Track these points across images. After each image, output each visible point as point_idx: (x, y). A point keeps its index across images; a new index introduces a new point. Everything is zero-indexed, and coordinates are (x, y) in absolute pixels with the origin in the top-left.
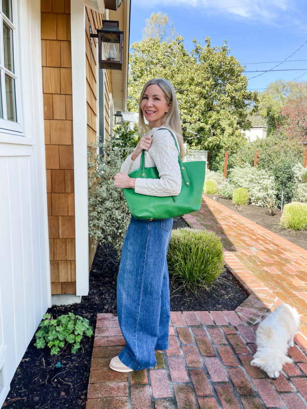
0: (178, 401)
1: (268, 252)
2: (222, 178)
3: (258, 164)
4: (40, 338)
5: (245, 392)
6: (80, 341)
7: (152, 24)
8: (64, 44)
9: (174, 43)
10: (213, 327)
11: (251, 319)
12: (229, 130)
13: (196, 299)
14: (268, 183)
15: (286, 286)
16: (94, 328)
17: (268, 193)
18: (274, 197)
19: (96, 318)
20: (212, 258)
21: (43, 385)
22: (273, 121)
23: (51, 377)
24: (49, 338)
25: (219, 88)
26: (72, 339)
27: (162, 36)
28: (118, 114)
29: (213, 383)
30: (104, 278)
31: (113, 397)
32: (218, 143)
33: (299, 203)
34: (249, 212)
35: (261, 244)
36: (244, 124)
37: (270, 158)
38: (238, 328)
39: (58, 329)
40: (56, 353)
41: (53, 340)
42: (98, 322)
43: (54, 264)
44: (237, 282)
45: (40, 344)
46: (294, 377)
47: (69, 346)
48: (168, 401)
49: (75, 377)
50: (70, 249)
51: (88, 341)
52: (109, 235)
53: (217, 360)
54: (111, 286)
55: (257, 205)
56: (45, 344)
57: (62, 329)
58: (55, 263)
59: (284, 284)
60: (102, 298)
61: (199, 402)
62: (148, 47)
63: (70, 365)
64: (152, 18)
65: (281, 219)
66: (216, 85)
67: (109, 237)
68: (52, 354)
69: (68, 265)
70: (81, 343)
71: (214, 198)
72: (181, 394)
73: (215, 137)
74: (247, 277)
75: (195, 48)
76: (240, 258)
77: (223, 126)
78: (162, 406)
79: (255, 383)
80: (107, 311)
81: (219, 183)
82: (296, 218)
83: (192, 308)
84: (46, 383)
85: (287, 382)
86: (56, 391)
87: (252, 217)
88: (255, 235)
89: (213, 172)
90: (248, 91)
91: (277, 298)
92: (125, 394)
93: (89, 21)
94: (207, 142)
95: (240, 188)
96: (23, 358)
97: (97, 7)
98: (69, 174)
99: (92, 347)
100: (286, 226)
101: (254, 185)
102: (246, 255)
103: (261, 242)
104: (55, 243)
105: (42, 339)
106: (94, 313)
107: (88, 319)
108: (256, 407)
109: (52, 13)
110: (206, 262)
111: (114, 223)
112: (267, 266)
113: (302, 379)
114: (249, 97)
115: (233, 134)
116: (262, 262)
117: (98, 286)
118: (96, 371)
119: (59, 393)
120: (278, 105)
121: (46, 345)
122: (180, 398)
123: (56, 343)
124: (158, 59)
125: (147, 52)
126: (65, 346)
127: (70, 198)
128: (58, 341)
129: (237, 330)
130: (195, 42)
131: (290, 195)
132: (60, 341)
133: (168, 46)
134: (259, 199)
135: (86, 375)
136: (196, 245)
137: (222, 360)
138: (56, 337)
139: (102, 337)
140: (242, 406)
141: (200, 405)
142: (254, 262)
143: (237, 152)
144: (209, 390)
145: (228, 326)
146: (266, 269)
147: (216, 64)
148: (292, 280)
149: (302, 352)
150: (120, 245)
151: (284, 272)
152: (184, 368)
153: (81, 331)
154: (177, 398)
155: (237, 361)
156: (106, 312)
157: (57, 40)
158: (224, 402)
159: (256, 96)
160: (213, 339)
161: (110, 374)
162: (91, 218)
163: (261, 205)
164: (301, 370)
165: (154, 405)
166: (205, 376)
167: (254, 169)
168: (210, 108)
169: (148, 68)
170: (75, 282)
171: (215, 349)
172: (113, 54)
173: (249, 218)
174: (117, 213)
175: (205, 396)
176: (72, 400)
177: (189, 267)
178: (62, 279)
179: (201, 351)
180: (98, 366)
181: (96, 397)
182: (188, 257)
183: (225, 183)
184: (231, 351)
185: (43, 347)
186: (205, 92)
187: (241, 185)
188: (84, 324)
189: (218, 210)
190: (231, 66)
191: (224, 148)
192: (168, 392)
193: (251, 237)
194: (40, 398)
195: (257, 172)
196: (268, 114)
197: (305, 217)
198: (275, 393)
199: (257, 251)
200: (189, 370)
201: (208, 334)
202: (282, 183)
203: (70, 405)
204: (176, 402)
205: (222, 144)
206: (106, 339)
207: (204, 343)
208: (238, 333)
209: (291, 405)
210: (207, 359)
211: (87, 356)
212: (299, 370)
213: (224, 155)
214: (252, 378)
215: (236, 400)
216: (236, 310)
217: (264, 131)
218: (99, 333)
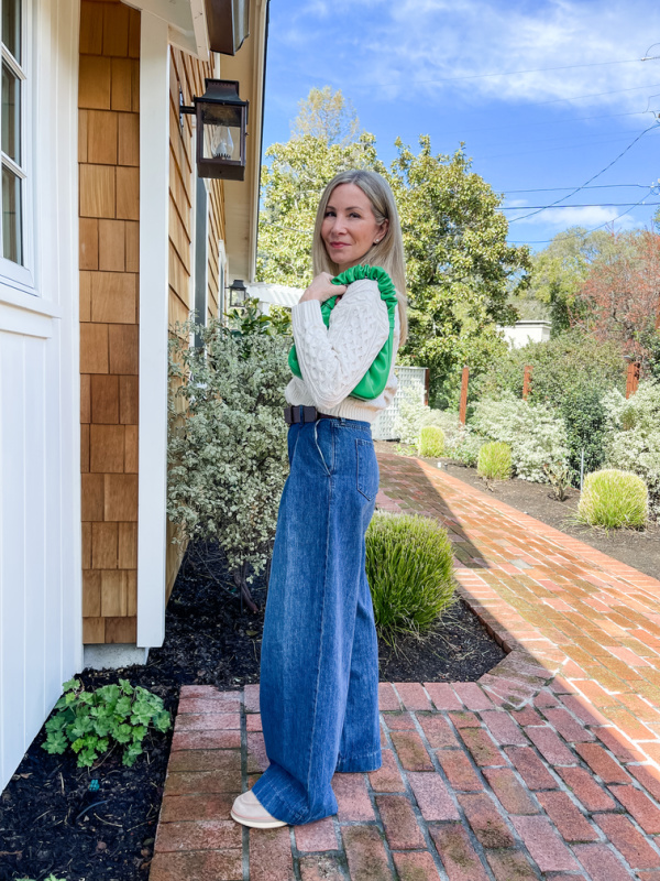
0: (350, 857)
1: (551, 570)
2: (455, 424)
3: (532, 394)
4: (56, 731)
5: (495, 841)
6: (141, 739)
7: (310, 111)
8: (126, 120)
9: (355, 146)
10: (431, 712)
11: (512, 699)
12: (469, 325)
13: (395, 660)
14: (552, 432)
15: (588, 635)
16: (175, 714)
17: (553, 453)
18: (565, 461)
19: (179, 694)
20: (430, 572)
21: (59, 827)
22: (563, 311)
23: (77, 811)
24: (75, 731)
25: (449, 238)
26: (125, 735)
27: (331, 134)
28: (238, 286)
29: (427, 824)
30: (198, 616)
31: (210, 848)
32: (447, 350)
33: (615, 470)
34: (512, 493)
35: (536, 555)
36: (502, 313)
37: (555, 381)
38: (482, 715)
39: (94, 712)
40: (90, 765)
41: (84, 737)
42: (182, 702)
43: (91, 577)
44: (483, 628)
45: (54, 746)
46: (601, 812)
47: (118, 749)
48: (330, 857)
49: (129, 811)
50: (126, 544)
51: (160, 742)
52: (209, 518)
53: (436, 778)
54: (213, 632)
55: (529, 479)
56: (66, 745)
57: (104, 713)
58: (93, 575)
59: (584, 631)
60: (192, 656)
61: (396, 859)
62: (302, 152)
63: (119, 788)
64: (312, 99)
65: (579, 505)
66: (443, 232)
67: (210, 521)
68: (79, 765)
69: (120, 580)
70: (144, 744)
71: (439, 464)
72: (359, 844)
73: (440, 338)
74: (505, 617)
75: (399, 157)
76: (492, 580)
77: (458, 317)
78: (316, 868)
79: (517, 823)
80: (203, 682)
81: (450, 434)
82: (610, 502)
83: (386, 676)
84: (66, 823)
85: (586, 822)
86: (87, 839)
87: (518, 502)
88: (525, 538)
89: (437, 412)
90: (509, 246)
91: (568, 659)
92: (237, 843)
93: (178, 80)
94: (424, 349)
95: (492, 443)
96: (17, 772)
97: (194, 47)
98: (128, 386)
99: (167, 752)
100: (590, 519)
101: (522, 436)
102: (503, 575)
103: (537, 551)
104: (95, 531)
105: (59, 734)
106: (174, 684)
107: (163, 698)
108: (518, 871)
109: (102, 55)
110: (415, 580)
111: (221, 492)
112: (547, 596)
113: (619, 816)
114: (510, 258)
115: (477, 334)
116: (536, 588)
117: (184, 632)
118: (176, 798)
119: (93, 845)
120: (573, 280)
121: (68, 748)
122: (356, 851)
123: (91, 742)
124: (323, 178)
125: (299, 163)
126: (108, 750)
127: (129, 436)
128: (95, 739)
129: (481, 719)
130: (399, 144)
131: (598, 458)
132: (100, 738)
133: (344, 152)
134: (534, 466)
135: (153, 810)
136: (394, 543)
137: (447, 777)
138: (89, 730)
139: (192, 732)
140: (489, 869)
141: (398, 865)
142: (521, 589)
143: (487, 370)
144: (418, 835)
145: (461, 713)
146: (545, 603)
147: (443, 189)
148: (600, 624)
149: (618, 763)
150: (233, 541)
151: (584, 609)
152: (366, 794)
153: (144, 718)
154: (348, 852)
155: (480, 779)
156: (199, 684)
157: (111, 110)
158: (449, 862)
159: (525, 256)
160: (430, 737)
161: (204, 804)
162: (173, 480)
163: (537, 478)
164: (616, 798)
165: (299, 865)
166: (410, 810)
167: (520, 403)
168: (430, 278)
169: (302, 196)
170: (135, 617)
171: (433, 757)
172: (227, 147)
173: (512, 504)
174: (228, 470)
175: (409, 849)
176: (120, 859)
177: (381, 589)
178: (108, 612)
179: (404, 761)
180: (181, 789)
181: (173, 849)
182: (379, 569)
183: (463, 433)
184: (467, 760)
185: (61, 751)
186: (420, 244)
187: (494, 436)
188: (151, 703)
189: (447, 487)
190: (473, 193)
191: (459, 362)
192: (329, 840)
193: (515, 541)
194: (51, 855)
195: (528, 409)
196: (553, 298)
197: (628, 500)
198: (559, 844)
199: (526, 567)
200: (376, 798)
201: (418, 726)
202: (581, 433)
203: (117, 869)
204: (347, 860)
205: (456, 353)
206: (199, 736)
207: (410, 743)
208: (483, 725)
209: (593, 866)
210: (415, 776)
211: (157, 771)
212: (612, 799)
213: (461, 375)
214: (510, 813)
215: (475, 856)
216: (481, 680)
217: (544, 333)
218: (183, 724)
